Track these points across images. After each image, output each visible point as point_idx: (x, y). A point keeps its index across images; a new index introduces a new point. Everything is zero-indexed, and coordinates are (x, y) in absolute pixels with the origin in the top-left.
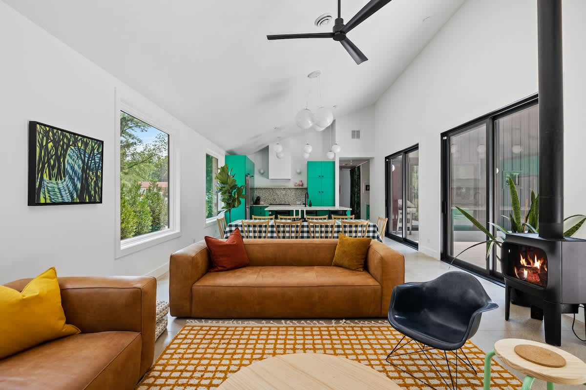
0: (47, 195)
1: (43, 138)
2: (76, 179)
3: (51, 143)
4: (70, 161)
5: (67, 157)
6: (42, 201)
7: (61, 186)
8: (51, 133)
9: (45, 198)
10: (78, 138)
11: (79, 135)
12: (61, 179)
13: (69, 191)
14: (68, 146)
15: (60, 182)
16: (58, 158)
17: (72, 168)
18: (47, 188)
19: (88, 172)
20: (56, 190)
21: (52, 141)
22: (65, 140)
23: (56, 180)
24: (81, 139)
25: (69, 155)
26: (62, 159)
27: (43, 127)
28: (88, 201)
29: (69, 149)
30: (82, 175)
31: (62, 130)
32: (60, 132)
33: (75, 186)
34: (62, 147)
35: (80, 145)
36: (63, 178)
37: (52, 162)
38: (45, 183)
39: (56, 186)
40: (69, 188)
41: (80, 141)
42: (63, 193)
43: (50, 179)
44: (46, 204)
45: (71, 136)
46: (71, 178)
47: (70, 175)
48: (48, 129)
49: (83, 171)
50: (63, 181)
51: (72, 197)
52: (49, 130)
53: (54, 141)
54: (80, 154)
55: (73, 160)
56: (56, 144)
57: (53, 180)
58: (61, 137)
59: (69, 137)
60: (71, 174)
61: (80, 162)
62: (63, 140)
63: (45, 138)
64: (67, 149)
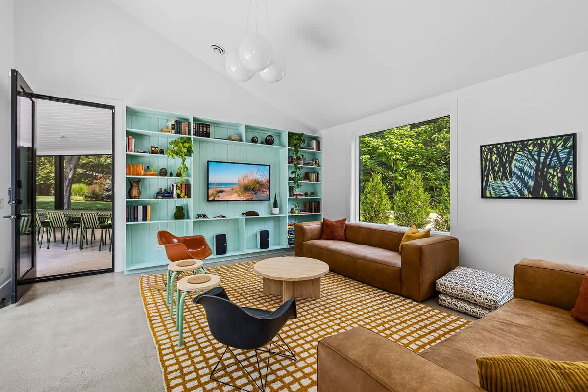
0: (492, 192)
1: (487, 154)
2: (526, 178)
3: (495, 156)
4: (517, 164)
5: (514, 162)
6: (488, 195)
7: (507, 184)
8: (494, 149)
9: (491, 194)
10: (527, 143)
11: (528, 140)
12: (507, 179)
13: (518, 188)
14: (514, 153)
15: (505, 182)
16: (503, 165)
17: (521, 170)
18: (492, 187)
19: (546, 169)
20: (502, 188)
21: (495, 154)
22: (511, 150)
23: (501, 180)
24: (533, 143)
25: (516, 160)
26: (507, 165)
27: (487, 147)
28: (547, 196)
29: (516, 155)
30: (536, 175)
31: (506, 143)
32: (504, 145)
33: (526, 185)
34: (508, 155)
35: (531, 148)
36: (510, 179)
37: (497, 169)
38: (490, 183)
39: (502, 185)
40: (516, 186)
41: (532, 145)
42: (510, 190)
43: (495, 180)
44: (491, 198)
45: (517, 145)
46: (518, 177)
47: (517, 175)
48: (491, 147)
49: (537, 169)
50: (509, 180)
51: (521, 191)
52: (493, 147)
53: (498, 154)
54: (532, 156)
55: (522, 163)
56: (500, 155)
57: (499, 181)
58: (506, 148)
59: (516, 146)
60: (519, 174)
61: (532, 163)
62: (508, 150)
63: (489, 154)
64: (513, 156)
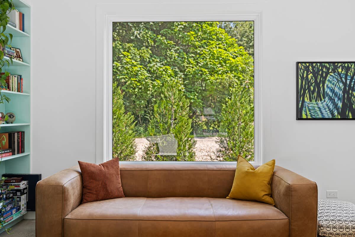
0: (308, 112)
1: (304, 72)
2: (336, 99)
3: (311, 75)
4: (330, 85)
5: (327, 82)
6: (304, 116)
7: (321, 105)
8: (310, 67)
9: (307, 115)
10: (337, 65)
11: (338, 63)
12: (321, 100)
13: (329, 109)
14: (327, 73)
15: (319, 102)
16: (317, 85)
17: (333, 91)
18: (308, 108)
19: (351, 92)
20: (317, 109)
21: (311, 73)
22: (324, 70)
23: (316, 101)
24: (341, 65)
25: (329, 81)
26: (321, 85)
27: (303, 64)
28: (351, 117)
29: (329, 76)
30: (344, 96)
31: (321, 63)
32: (319, 64)
33: (336, 105)
34: (322, 75)
35: (340, 70)
36: (323, 100)
37: (312, 88)
38: (306, 104)
39: (316, 106)
40: (329, 107)
41: (341, 67)
42: (323, 111)
43: (311, 101)
44: (307, 119)
45: (330, 65)
46: (330, 99)
47: (329, 96)
48: (308, 64)
49: (345, 91)
50: (323, 101)
51: (332, 114)
52: (309, 65)
53: (314, 73)
54: (341, 78)
55: (333, 84)
56: (315, 74)
57: (314, 102)
58: (320, 68)
59: (328, 66)
60: (331, 95)
61: (341, 85)
62: (322, 70)
63: (305, 72)
64: (326, 76)
